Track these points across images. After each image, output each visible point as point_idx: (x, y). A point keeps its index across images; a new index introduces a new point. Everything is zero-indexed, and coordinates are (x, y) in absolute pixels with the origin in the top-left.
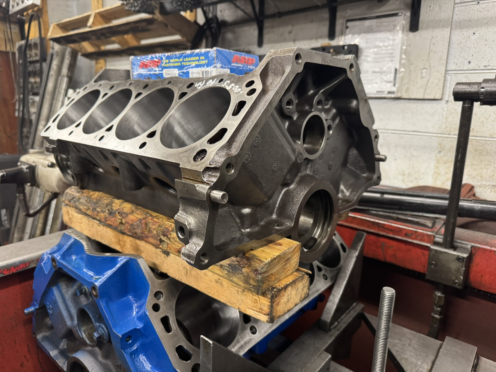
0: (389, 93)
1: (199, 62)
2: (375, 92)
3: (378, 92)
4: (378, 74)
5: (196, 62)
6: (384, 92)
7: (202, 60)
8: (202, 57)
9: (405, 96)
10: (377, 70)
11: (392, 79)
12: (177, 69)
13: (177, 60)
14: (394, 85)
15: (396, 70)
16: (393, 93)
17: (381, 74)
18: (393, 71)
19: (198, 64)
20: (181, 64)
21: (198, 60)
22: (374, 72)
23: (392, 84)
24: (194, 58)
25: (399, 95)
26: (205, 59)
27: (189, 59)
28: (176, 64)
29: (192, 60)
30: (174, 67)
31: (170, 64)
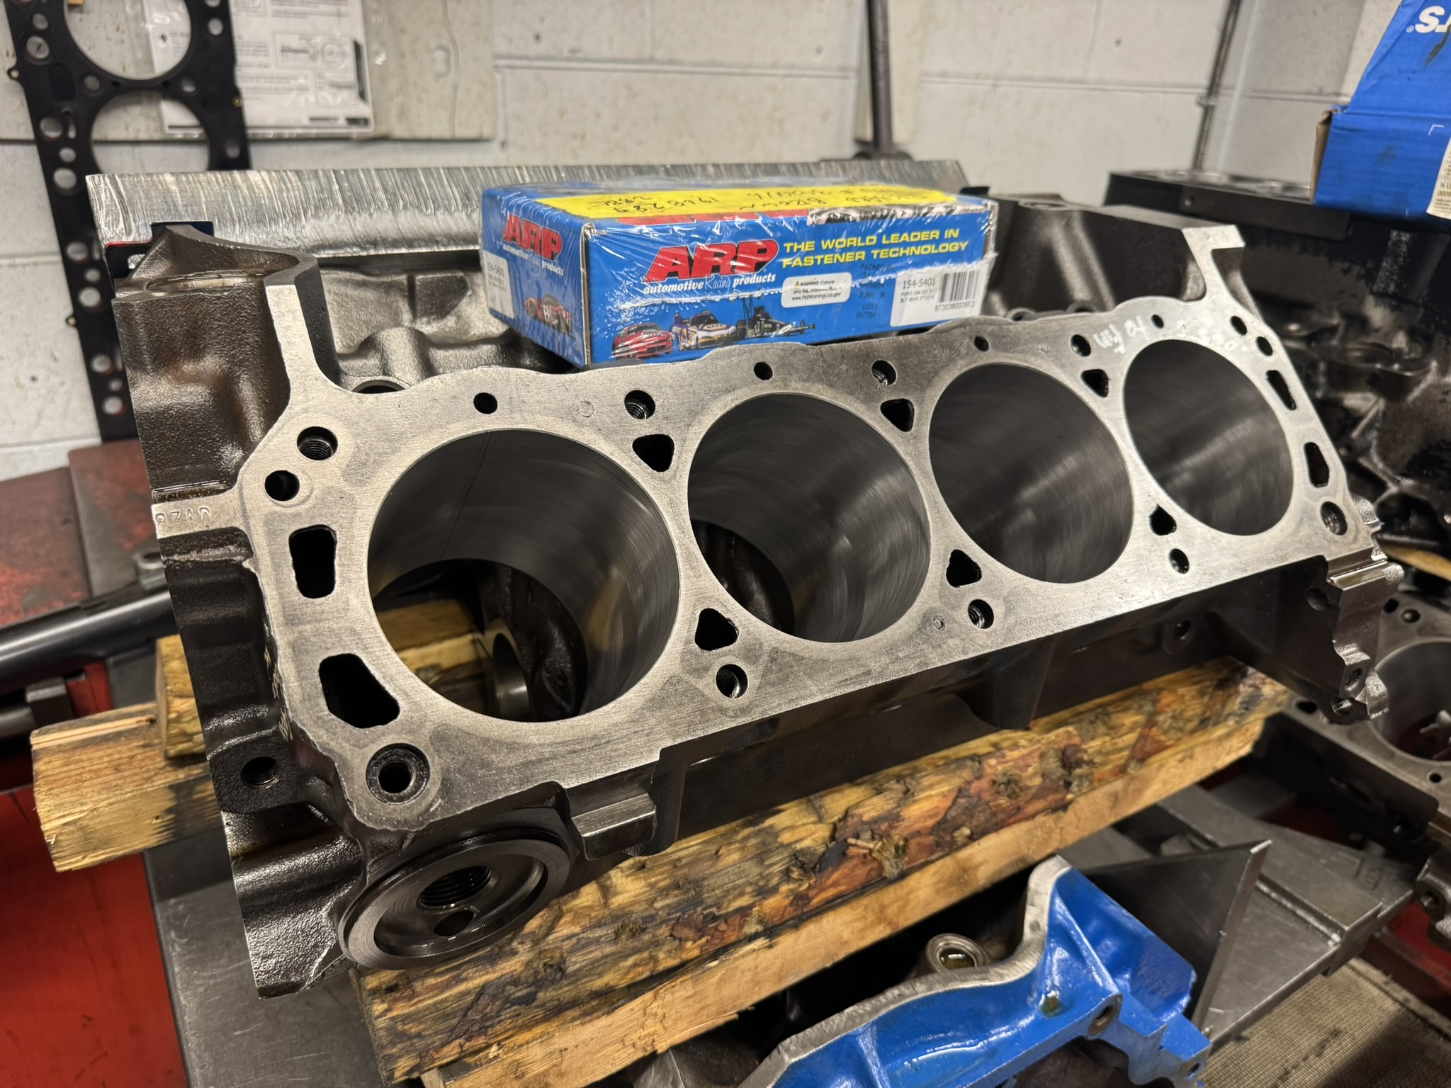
0: (353, 121)
1: (937, 247)
2: (305, 121)
3: (312, 119)
4: (302, 56)
5: (929, 247)
6: (336, 119)
7: (952, 240)
8: (951, 231)
9: (399, 131)
10: (295, 43)
11: (351, 76)
12: (847, 275)
13: (856, 241)
14: (362, 95)
15: (357, 48)
16: (365, 122)
17: (313, 58)
18: (350, 50)
19: (933, 252)
20: (869, 256)
21: (936, 242)
22: (285, 50)
23: (355, 93)
24: (923, 236)
25: (383, 130)
26: (961, 238)
27: (905, 237)
28: (849, 257)
29: (912, 239)
30: (836, 268)
31: (819, 257)
